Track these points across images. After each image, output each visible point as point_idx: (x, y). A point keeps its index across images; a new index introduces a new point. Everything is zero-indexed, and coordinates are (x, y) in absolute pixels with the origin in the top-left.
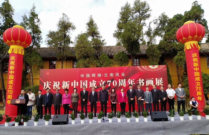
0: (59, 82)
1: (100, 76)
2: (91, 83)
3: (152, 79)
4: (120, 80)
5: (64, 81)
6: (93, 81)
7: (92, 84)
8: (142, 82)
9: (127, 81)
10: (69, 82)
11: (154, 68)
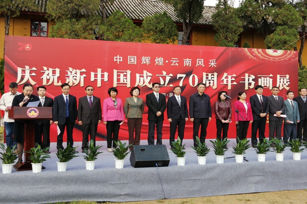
0: (58, 70)
3: (271, 75)
4: (204, 74)
5: (71, 69)
6: (145, 72)
7: (142, 78)
8: (251, 81)
10: (84, 70)
11: (275, 54)
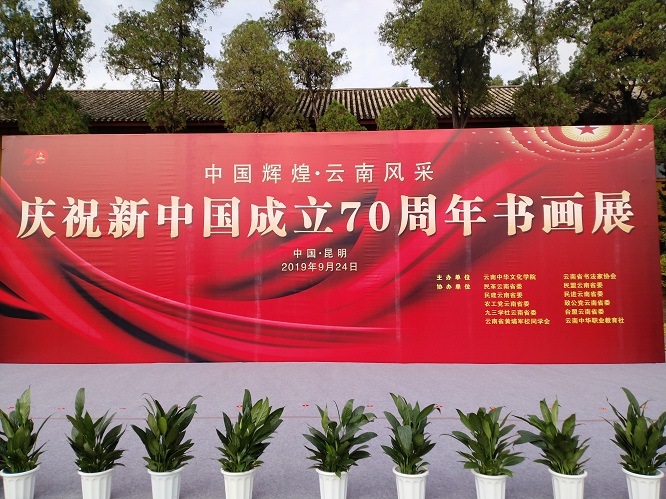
1: (305, 178)
2: (260, 211)
3: (578, 195)
8: (522, 212)
9: (441, 206)
